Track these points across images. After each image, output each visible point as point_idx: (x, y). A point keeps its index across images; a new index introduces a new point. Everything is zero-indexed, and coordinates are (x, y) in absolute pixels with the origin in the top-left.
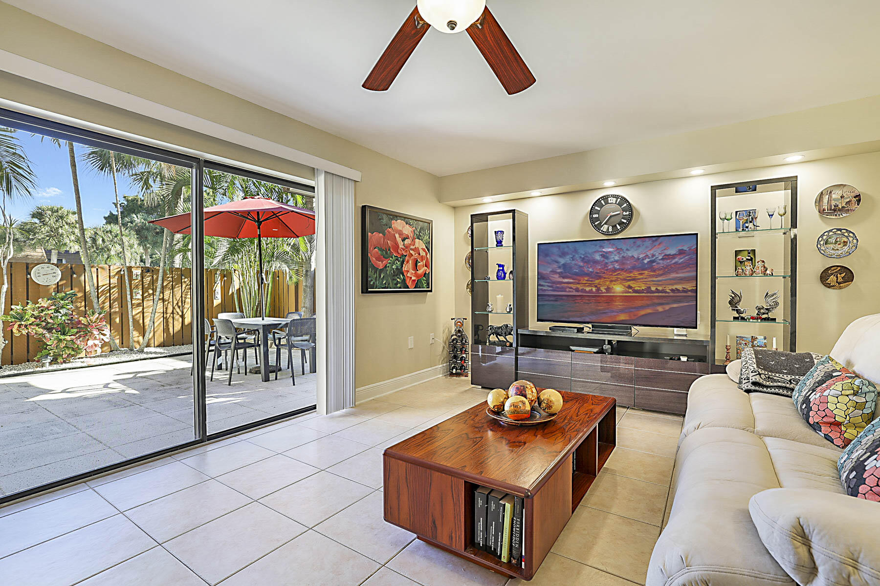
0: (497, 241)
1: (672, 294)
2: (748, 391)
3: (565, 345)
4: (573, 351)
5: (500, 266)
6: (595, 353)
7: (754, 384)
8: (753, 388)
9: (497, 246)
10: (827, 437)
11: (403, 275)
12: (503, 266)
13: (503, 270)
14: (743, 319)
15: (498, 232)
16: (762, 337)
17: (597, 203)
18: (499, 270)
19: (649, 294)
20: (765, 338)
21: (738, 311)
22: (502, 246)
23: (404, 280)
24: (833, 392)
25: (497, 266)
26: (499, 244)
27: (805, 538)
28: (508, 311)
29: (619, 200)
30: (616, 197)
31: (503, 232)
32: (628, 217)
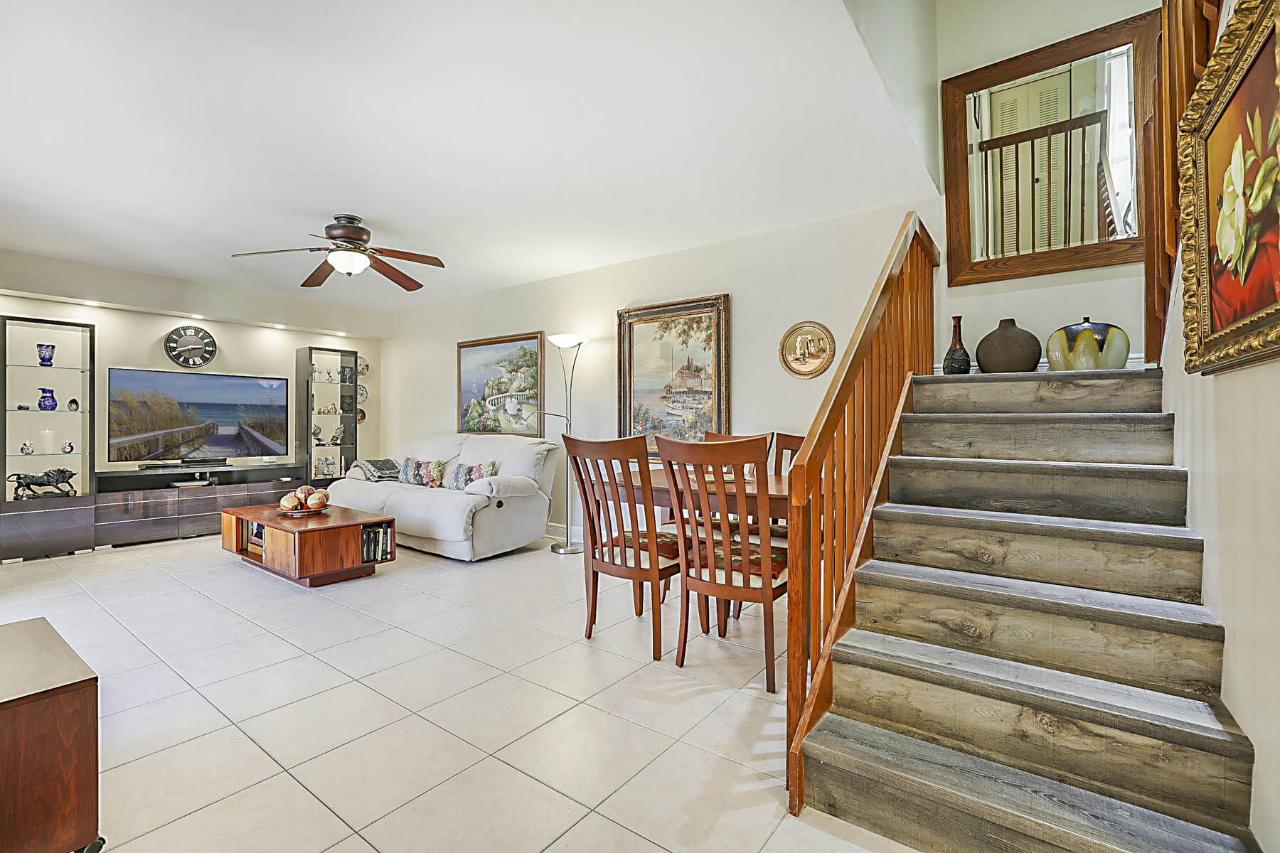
0: (43, 358)
2: (377, 481)
3: (166, 483)
4: (178, 487)
5: (44, 391)
6: (203, 486)
7: (379, 477)
9: (42, 365)
12: (50, 391)
13: (52, 397)
14: (324, 445)
15: (48, 346)
18: (43, 397)
20: (333, 458)
21: (319, 440)
22: (51, 365)
24: (431, 468)
25: (40, 391)
26: (46, 362)
27: (490, 485)
28: (68, 451)
29: (201, 334)
30: (198, 330)
31: (53, 347)
32: (212, 353)
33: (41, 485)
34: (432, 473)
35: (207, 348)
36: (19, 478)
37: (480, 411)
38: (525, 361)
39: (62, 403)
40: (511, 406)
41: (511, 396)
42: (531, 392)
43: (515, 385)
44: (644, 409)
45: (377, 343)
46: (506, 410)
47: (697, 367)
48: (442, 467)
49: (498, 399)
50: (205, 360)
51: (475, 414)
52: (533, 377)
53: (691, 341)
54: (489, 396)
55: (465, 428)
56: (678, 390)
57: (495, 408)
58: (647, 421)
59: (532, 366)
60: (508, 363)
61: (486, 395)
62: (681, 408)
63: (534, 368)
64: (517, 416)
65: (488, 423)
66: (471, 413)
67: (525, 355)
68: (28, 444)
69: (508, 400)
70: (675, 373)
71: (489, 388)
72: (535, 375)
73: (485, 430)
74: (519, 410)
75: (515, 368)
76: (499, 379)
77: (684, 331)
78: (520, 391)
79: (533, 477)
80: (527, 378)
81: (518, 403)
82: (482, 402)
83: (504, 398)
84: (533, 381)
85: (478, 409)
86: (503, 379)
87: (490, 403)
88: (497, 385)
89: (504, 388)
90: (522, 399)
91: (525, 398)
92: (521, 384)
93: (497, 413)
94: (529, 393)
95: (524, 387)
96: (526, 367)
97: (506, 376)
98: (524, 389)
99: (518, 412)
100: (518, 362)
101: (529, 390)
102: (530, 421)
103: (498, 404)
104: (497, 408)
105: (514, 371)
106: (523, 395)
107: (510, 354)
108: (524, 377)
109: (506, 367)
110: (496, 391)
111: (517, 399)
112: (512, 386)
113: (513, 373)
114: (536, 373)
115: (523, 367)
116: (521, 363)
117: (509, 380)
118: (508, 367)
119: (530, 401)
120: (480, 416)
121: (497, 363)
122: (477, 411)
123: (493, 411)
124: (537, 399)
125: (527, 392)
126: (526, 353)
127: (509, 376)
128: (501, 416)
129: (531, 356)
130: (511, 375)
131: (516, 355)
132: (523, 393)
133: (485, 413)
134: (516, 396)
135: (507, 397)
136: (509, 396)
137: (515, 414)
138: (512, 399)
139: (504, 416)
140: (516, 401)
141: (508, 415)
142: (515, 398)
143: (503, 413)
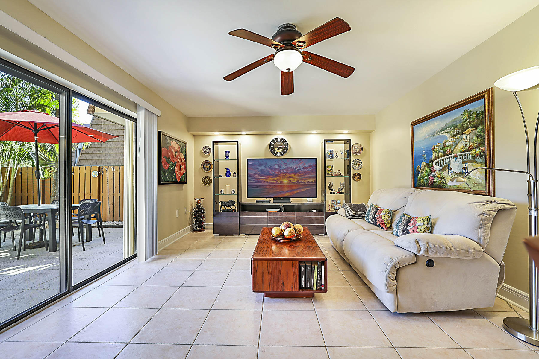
0: (226, 156)
1: (307, 184)
2: (350, 219)
3: (263, 209)
4: (268, 211)
5: (227, 169)
6: (278, 211)
7: (353, 216)
8: (352, 217)
9: (226, 159)
10: (382, 228)
11: (175, 174)
12: (229, 169)
13: (229, 172)
14: (334, 193)
15: (227, 151)
16: (339, 200)
17: (273, 141)
18: (227, 172)
19: (298, 184)
20: (340, 201)
21: (332, 190)
22: (228, 159)
23: (176, 177)
24: (383, 214)
25: (226, 169)
26: (227, 158)
27: (418, 242)
28: (233, 193)
29: (282, 140)
30: (281, 139)
31: (229, 152)
32: (287, 149)
33: (227, 206)
34: (383, 218)
35: (285, 147)
36: (221, 203)
37: (429, 171)
38: (470, 122)
39: (232, 175)
40: (456, 165)
41: (456, 157)
42: (478, 150)
43: (460, 146)
45: (367, 134)
46: (451, 169)
48: (392, 214)
49: (443, 160)
50: (285, 152)
51: (425, 173)
52: (480, 136)
54: (436, 159)
55: (417, 185)
57: (441, 168)
59: (479, 125)
60: (452, 128)
61: (433, 158)
63: (481, 127)
64: (463, 173)
65: (436, 180)
66: (422, 172)
67: (469, 117)
68: (222, 190)
69: (452, 161)
71: (436, 152)
72: (482, 133)
73: (433, 186)
74: (464, 168)
75: (460, 131)
76: (444, 144)
78: (465, 151)
79: (476, 240)
80: (473, 138)
81: (463, 163)
82: (430, 163)
83: (449, 159)
84: (479, 140)
85: (427, 169)
86: (448, 143)
87: (437, 164)
88: (442, 149)
89: (449, 150)
90: (467, 158)
91: (471, 157)
92: (466, 145)
93: (443, 172)
94: (475, 152)
95: (469, 147)
96: (471, 128)
97: (451, 140)
98: (470, 149)
99: (463, 170)
100: (463, 125)
101: (476, 149)
102: (477, 178)
103: (443, 164)
104: (443, 168)
105: (458, 134)
106: (469, 155)
107: (454, 121)
108: (469, 137)
109: (451, 132)
110: (442, 153)
111: (462, 159)
112: (456, 148)
113: (457, 136)
114: (483, 131)
115: (468, 129)
116: (466, 125)
117: (454, 142)
118: (452, 132)
119: (477, 159)
120: (429, 175)
121: (443, 130)
122: (426, 171)
123: (439, 170)
124: (485, 157)
125: (473, 151)
126: (471, 115)
127: (453, 140)
128: (446, 174)
129: (477, 117)
130: (456, 138)
131: (460, 120)
132: (469, 152)
133: (433, 172)
134: (461, 156)
135: (453, 158)
136: (454, 157)
137: (460, 172)
138: (457, 159)
139: (449, 174)
140: (461, 160)
141: (453, 173)
142: (460, 158)
143: (449, 171)
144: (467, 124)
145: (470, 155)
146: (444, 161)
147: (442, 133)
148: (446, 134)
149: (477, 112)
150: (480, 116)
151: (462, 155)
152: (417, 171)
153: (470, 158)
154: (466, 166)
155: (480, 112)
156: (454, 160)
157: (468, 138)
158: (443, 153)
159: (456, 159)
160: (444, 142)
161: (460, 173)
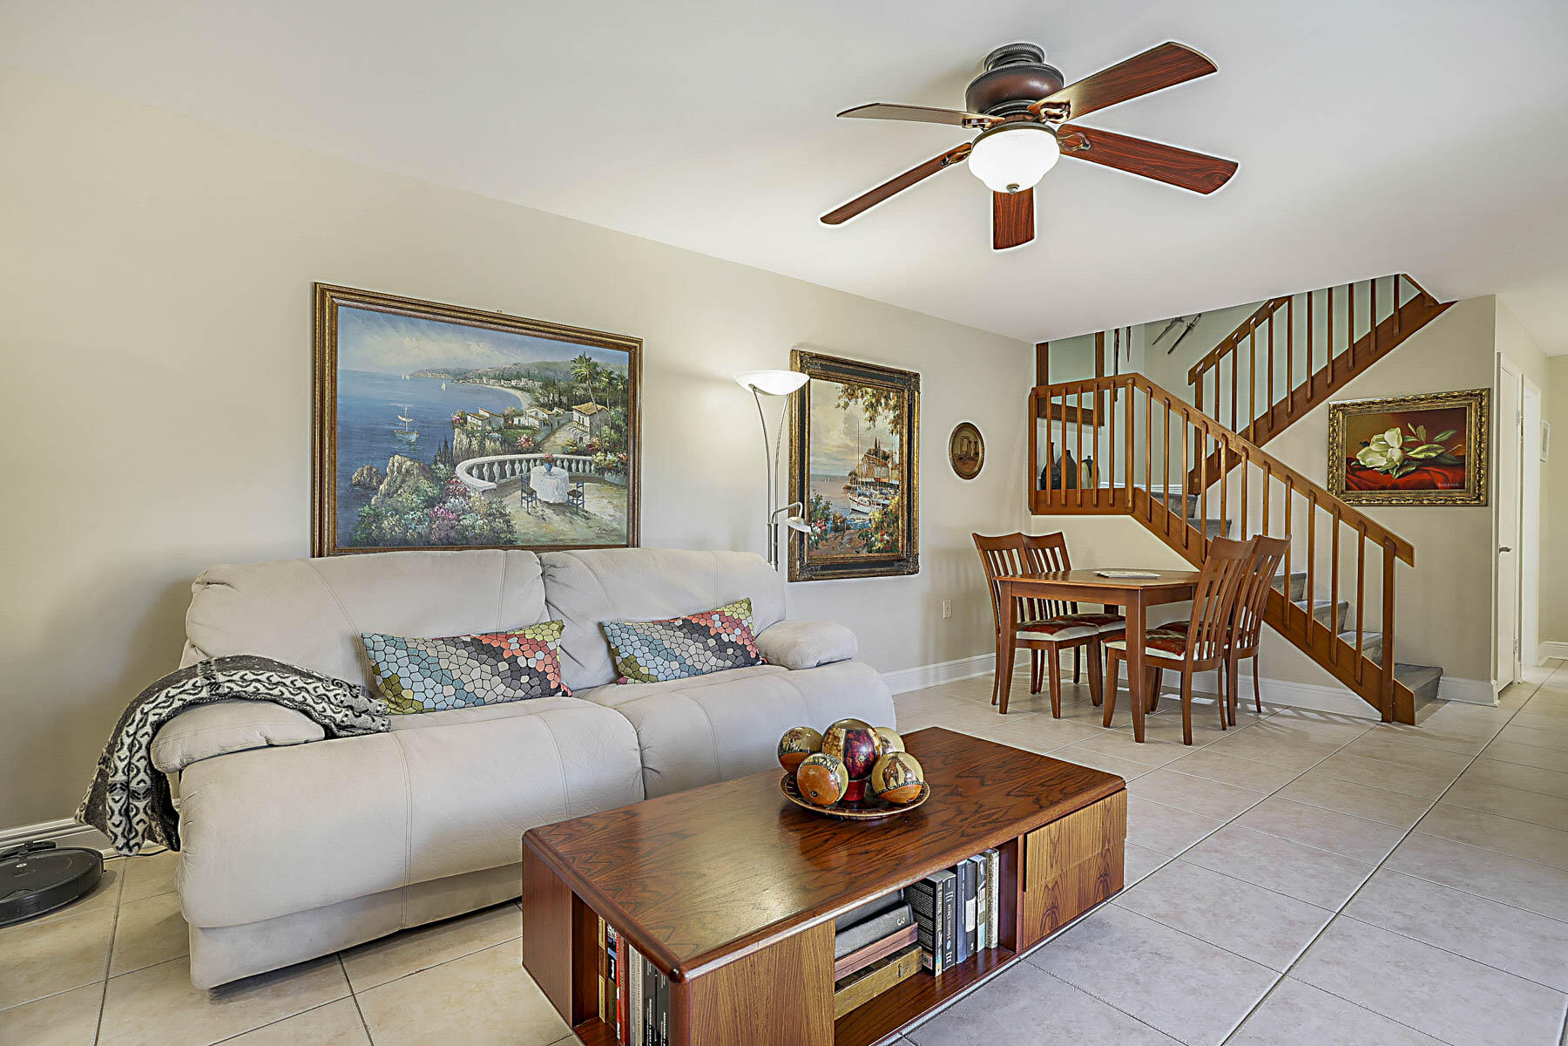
38: (594, 390)
40: (548, 484)
41: (551, 462)
42: (610, 457)
43: (563, 437)
44: (823, 502)
46: (532, 493)
47: (884, 452)
49: (502, 464)
52: (615, 427)
53: (879, 418)
54: (469, 454)
56: (864, 480)
57: (493, 485)
58: (827, 520)
59: (614, 404)
61: (456, 451)
62: (868, 503)
63: (619, 409)
64: (569, 507)
65: (466, 522)
66: (388, 495)
67: (591, 377)
69: (537, 472)
70: (861, 456)
71: (470, 434)
72: (622, 423)
74: (573, 493)
75: (564, 399)
76: (507, 418)
77: (872, 404)
78: (576, 453)
80: (599, 427)
81: (572, 479)
82: (442, 466)
83: (524, 464)
84: (614, 435)
85: (424, 484)
86: (522, 419)
87: (475, 472)
88: (500, 430)
89: (527, 440)
90: (584, 471)
91: (592, 468)
92: (581, 439)
93: (502, 497)
94: (605, 460)
95: (590, 446)
96: (597, 403)
97: (533, 414)
98: (591, 450)
99: (571, 498)
100: (573, 387)
101: (606, 452)
102: (606, 517)
103: (503, 475)
104: (500, 486)
105: (560, 405)
106: (588, 463)
107: (547, 366)
108: (591, 423)
109: (534, 392)
110: (498, 443)
111: (570, 469)
112: (552, 438)
113: (556, 409)
114: (624, 420)
115: (588, 402)
116: (583, 392)
117: (544, 423)
118: (540, 394)
119: (608, 476)
120: (430, 502)
121: (504, 376)
122: (417, 490)
123: (483, 492)
124: (626, 474)
125: (600, 456)
126: (598, 374)
127: (544, 415)
128: (513, 504)
129: (610, 383)
130: (550, 413)
131: (567, 373)
132: (589, 458)
133: (455, 496)
134: (566, 464)
135: (538, 462)
136: (543, 461)
137: (561, 501)
138: (554, 468)
139: (525, 505)
140: (567, 474)
141: (538, 504)
142: (563, 467)
143: (523, 498)
144: (586, 390)
145: (591, 464)
146: (507, 467)
147: (502, 386)
148: (518, 393)
149: (611, 373)
150: (618, 385)
151: (570, 461)
152: (358, 484)
153: (590, 471)
154: (580, 490)
155: (619, 376)
156: (544, 469)
157: (587, 423)
158: (501, 443)
159: (551, 467)
160: (506, 412)
161: (560, 504)
